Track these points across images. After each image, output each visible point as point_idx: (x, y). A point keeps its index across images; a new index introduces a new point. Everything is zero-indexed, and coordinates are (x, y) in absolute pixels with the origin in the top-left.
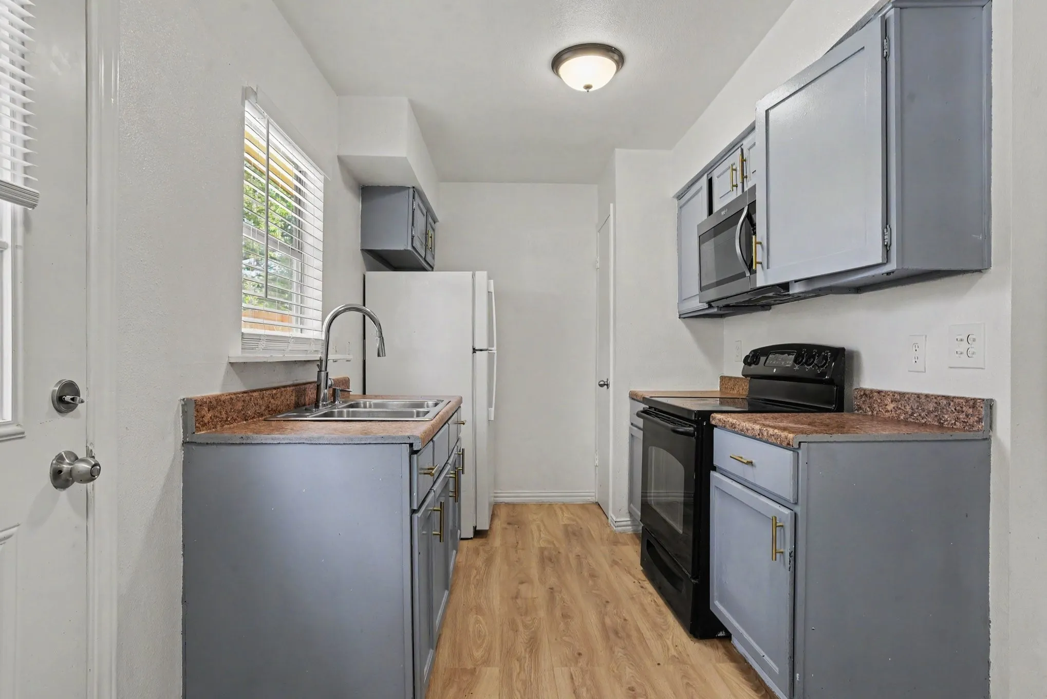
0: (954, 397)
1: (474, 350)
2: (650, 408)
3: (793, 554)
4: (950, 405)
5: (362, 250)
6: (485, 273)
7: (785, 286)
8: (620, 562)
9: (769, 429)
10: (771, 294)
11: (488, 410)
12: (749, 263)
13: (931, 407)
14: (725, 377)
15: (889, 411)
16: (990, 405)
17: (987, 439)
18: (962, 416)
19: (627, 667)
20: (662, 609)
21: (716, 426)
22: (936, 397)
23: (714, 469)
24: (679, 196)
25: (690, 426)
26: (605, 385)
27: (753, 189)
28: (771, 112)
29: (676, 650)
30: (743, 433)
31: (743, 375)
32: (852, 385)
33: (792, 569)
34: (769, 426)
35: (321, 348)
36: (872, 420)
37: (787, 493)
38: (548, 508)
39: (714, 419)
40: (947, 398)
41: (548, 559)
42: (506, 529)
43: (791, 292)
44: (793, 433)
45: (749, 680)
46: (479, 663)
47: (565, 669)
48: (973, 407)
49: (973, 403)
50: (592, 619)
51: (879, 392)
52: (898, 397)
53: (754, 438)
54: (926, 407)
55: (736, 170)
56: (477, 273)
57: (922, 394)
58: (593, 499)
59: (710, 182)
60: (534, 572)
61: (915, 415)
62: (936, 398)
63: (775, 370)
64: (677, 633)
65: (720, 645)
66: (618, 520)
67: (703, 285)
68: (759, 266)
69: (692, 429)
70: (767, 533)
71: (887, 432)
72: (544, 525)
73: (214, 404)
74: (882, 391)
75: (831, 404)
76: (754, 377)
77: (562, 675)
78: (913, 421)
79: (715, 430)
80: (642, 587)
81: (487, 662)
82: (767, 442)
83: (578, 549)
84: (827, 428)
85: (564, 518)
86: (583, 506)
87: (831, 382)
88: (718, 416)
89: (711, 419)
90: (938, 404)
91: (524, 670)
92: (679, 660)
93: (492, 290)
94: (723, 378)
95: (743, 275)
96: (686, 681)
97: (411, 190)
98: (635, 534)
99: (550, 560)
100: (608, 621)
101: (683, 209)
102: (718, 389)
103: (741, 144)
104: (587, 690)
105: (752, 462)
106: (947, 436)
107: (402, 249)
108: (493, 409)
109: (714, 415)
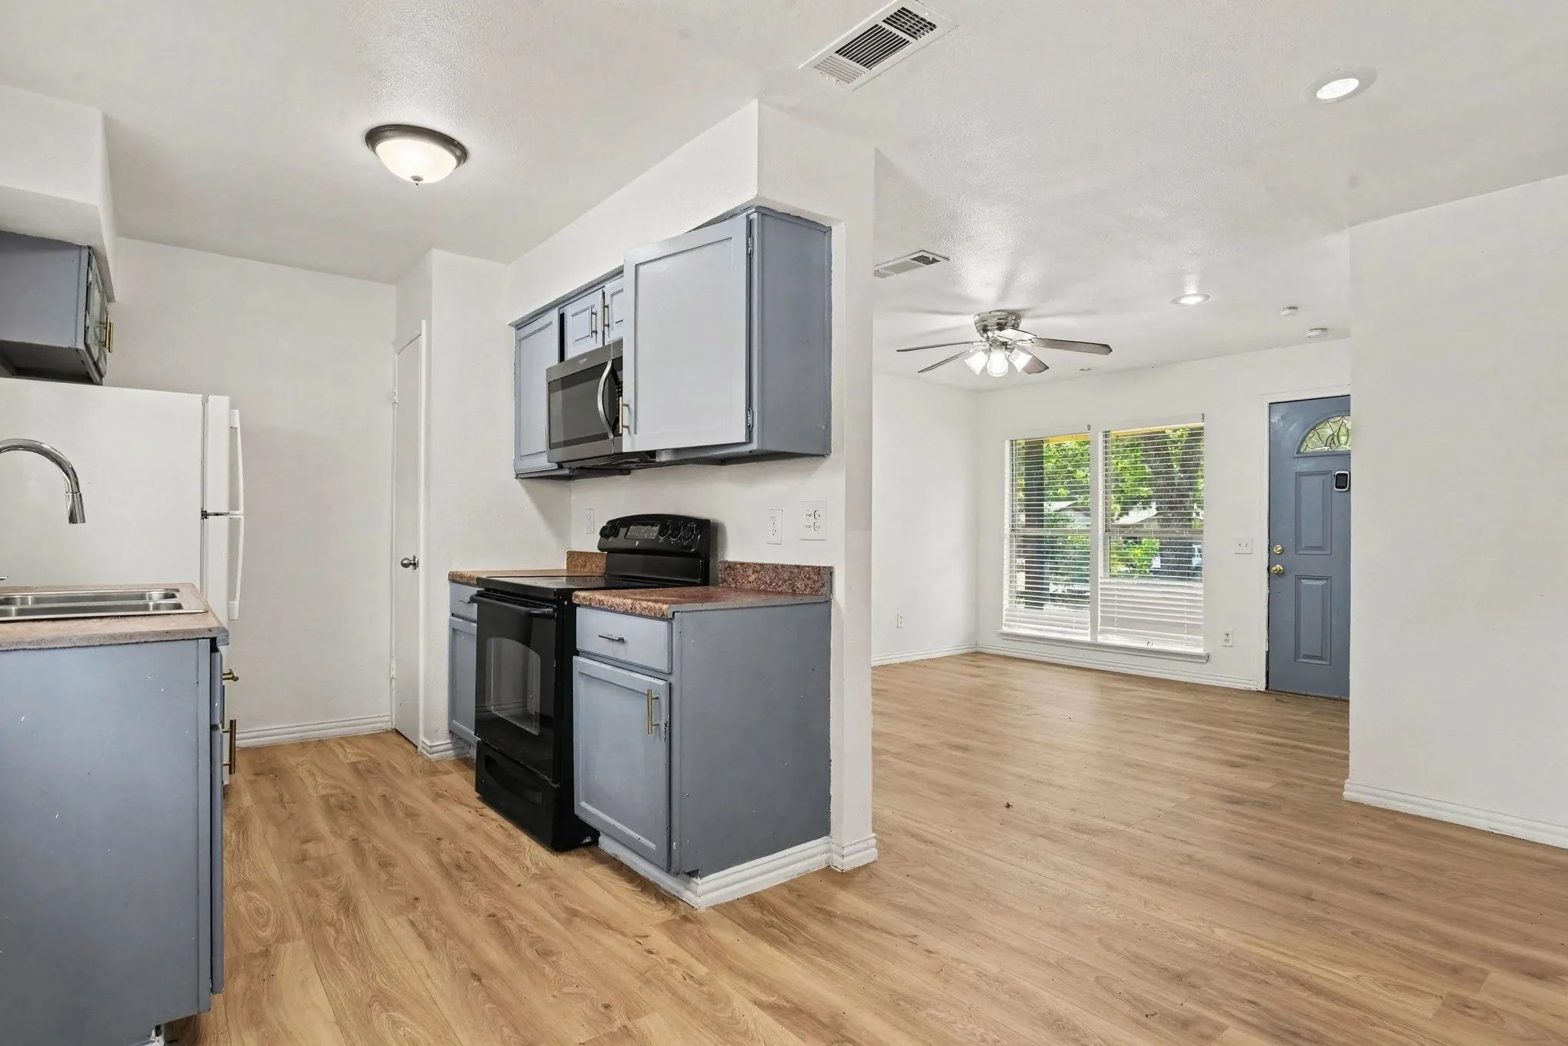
0: (804, 566)
1: (205, 515)
2: (486, 589)
3: (668, 725)
4: (800, 573)
6: (224, 401)
7: (652, 454)
8: (445, 793)
9: (642, 602)
10: (635, 460)
11: (228, 604)
12: (614, 423)
13: (786, 576)
14: (574, 552)
15: (751, 582)
16: (830, 571)
17: (828, 602)
18: (810, 582)
19: (481, 897)
20: (512, 832)
21: (579, 605)
22: (791, 566)
23: (577, 653)
24: (519, 326)
25: (548, 607)
26: (411, 564)
27: (619, 344)
28: (641, 268)
29: (537, 868)
30: (612, 609)
31: (599, 549)
32: (716, 556)
33: (668, 740)
34: (639, 600)
36: (736, 591)
37: (662, 665)
38: (316, 746)
39: (577, 597)
40: (798, 567)
41: (340, 807)
42: (255, 781)
43: (657, 460)
44: (666, 603)
45: (621, 875)
46: (270, 942)
47: (401, 919)
48: (819, 575)
49: (818, 570)
50: (422, 859)
51: (742, 564)
52: (759, 568)
53: (626, 613)
54: (781, 577)
55: (595, 314)
56: (211, 397)
57: (778, 565)
58: (389, 726)
59: (562, 317)
60: (321, 825)
61: (773, 584)
63: (637, 542)
64: (534, 852)
65: (586, 852)
66: (433, 744)
67: (552, 442)
68: (625, 430)
69: (551, 610)
70: (641, 706)
71: (750, 600)
72: (319, 768)
74: (745, 563)
75: (697, 578)
76: (611, 551)
77: (400, 927)
78: (771, 589)
79: (578, 610)
80: (481, 815)
81: (282, 937)
82: (641, 615)
83: (380, 789)
84: (695, 599)
85: (351, 755)
86: (374, 737)
87: (697, 555)
88: (583, 594)
89: (573, 598)
90: (791, 572)
91: (343, 932)
92: (544, 876)
93: (237, 425)
94: (571, 554)
95: (605, 437)
96: (554, 892)
97: (85, 254)
98: (459, 760)
99: (342, 808)
100: (445, 858)
101: (523, 342)
102: (565, 568)
103: (602, 285)
104: (437, 930)
105: (623, 640)
106: (798, 600)
107: (66, 346)
108: (237, 603)
109: (576, 593)
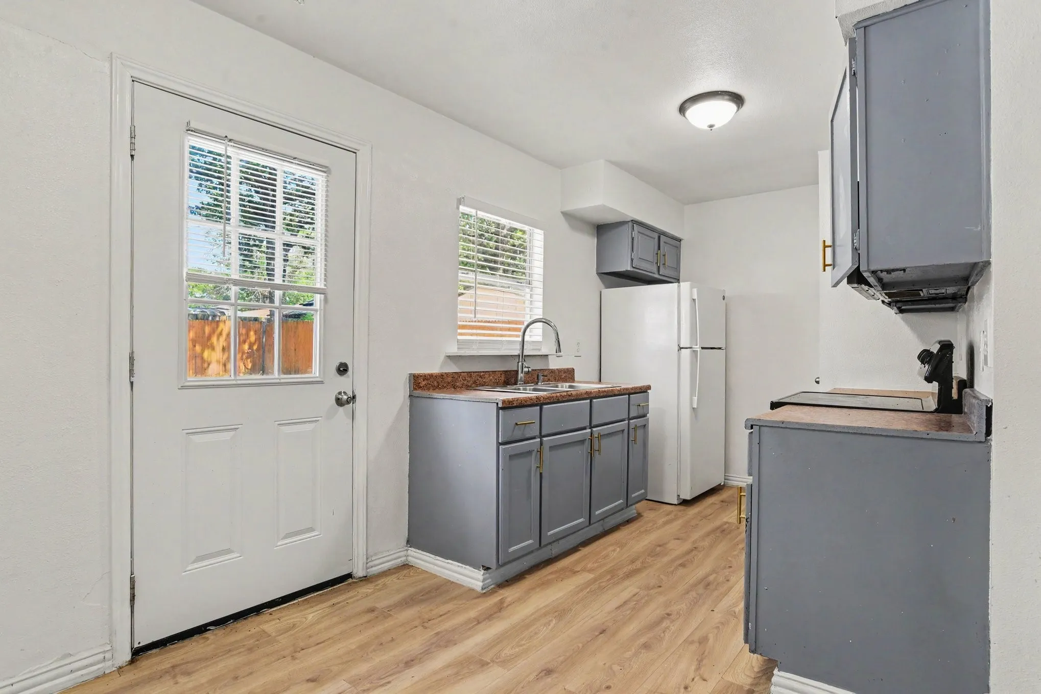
1: (680, 349)
5: (597, 273)
6: (689, 284)
11: (692, 398)
16: (987, 405)
17: (984, 443)
35: (519, 347)
41: (722, 530)
42: (715, 504)
56: (682, 284)
73: (428, 377)
93: (695, 297)
97: (630, 223)
100: (712, 577)
107: (624, 270)
108: (696, 398)
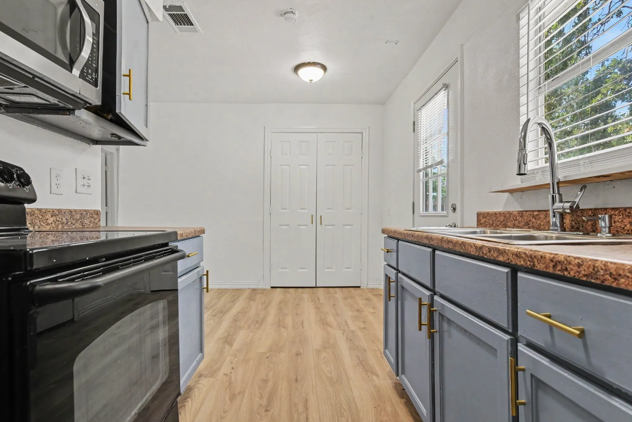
0: (89, 210)
4: (87, 214)
13: (78, 216)
15: (49, 224)
18: (92, 220)
40: (85, 210)
48: (97, 214)
52: (57, 213)
54: (75, 217)
57: (72, 210)
61: (69, 224)
62: (80, 211)
78: (68, 228)
90: (81, 214)
